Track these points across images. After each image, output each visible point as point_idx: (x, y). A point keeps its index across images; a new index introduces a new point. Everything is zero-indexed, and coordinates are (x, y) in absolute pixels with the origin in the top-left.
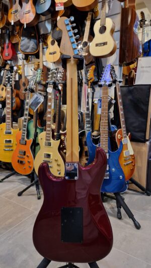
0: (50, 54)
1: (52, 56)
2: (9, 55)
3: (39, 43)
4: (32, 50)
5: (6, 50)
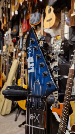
0: (48, 21)
1: (48, 22)
2: (26, 28)
3: (41, 14)
4: (37, 21)
5: (24, 25)
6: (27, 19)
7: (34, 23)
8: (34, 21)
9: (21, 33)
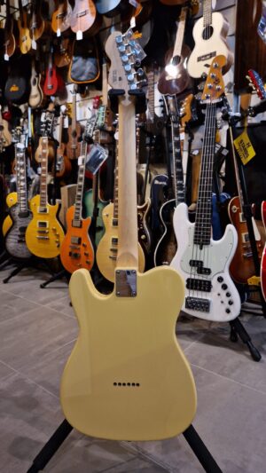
2: (52, 87)
3: (101, 64)
6: (60, 65)
7: (83, 78)
8: (82, 74)
9: (36, 96)
